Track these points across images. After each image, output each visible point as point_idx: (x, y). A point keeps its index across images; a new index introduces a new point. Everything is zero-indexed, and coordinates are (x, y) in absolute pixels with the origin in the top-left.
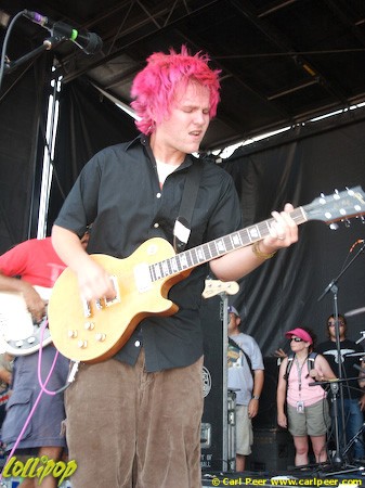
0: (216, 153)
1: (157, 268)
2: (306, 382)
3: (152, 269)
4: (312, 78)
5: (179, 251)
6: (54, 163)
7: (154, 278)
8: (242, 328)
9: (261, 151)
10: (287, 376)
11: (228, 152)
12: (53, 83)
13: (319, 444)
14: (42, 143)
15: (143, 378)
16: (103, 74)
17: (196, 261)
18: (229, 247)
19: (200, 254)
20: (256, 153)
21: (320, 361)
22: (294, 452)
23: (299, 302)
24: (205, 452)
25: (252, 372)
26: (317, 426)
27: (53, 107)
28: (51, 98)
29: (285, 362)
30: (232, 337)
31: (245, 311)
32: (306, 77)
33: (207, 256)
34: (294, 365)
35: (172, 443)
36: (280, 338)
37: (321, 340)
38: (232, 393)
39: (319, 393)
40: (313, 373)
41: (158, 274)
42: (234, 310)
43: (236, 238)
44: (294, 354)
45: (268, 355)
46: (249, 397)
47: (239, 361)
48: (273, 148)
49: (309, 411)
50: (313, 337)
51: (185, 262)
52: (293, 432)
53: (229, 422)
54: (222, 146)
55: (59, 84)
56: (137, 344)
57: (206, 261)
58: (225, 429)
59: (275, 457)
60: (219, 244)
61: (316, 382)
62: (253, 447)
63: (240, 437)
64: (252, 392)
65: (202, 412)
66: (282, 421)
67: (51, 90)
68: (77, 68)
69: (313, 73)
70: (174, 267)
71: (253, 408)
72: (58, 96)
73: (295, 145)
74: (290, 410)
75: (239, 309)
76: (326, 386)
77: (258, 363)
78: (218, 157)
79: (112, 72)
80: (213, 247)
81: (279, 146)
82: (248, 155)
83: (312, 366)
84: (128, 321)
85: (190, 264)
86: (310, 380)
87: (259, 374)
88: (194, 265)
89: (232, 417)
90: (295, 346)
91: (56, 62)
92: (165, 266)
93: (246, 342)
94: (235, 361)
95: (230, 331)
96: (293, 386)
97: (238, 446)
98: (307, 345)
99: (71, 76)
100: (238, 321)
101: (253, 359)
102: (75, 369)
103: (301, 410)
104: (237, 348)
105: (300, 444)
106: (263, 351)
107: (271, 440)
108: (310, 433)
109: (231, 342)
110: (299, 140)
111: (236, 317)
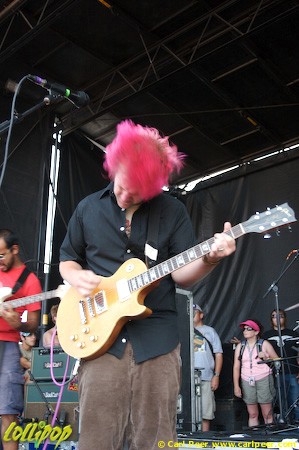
0: (181, 187)
1: (134, 282)
2: (255, 361)
3: (130, 282)
4: (255, 127)
5: (150, 267)
6: (57, 197)
7: (131, 289)
8: (205, 321)
9: (216, 185)
10: (240, 358)
11: (191, 186)
12: (55, 136)
13: (266, 410)
14: (48, 182)
15: (133, 364)
16: (93, 128)
17: (162, 274)
18: (186, 260)
19: (165, 268)
20: (212, 186)
21: (266, 345)
22: (248, 416)
23: (248, 301)
24: (179, 416)
25: (214, 355)
26: (265, 396)
27: (55, 155)
28: (54, 147)
29: (239, 346)
30: (197, 328)
31: (207, 308)
32: (250, 126)
33: (171, 269)
34: (246, 349)
35: (160, 413)
36: (235, 328)
37: (267, 329)
38: (198, 371)
39: (265, 370)
40: (261, 355)
41: (135, 286)
42: (198, 307)
43: (191, 253)
44: (245, 340)
45: (226, 342)
46: (212, 375)
47: (203, 347)
48: (225, 182)
49: (259, 385)
50: (261, 328)
51: (154, 275)
52: (246, 401)
53: (196, 394)
54: (186, 182)
55: (59, 137)
56: (124, 341)
57: (169, 272)
58: (193, 399)
59: (233, 421)
60: (179, 259)
61: (263, 361)
62: (216, 413)
63: (205, 406)
64: (214, 370)
65: (178, 388)
66: (237, 392)
67: (54, 142)
68: (73, 124)
69: (255, 124)
70: (146, 279)
71: (215, 382)
72: (59, 146)
73: (242, 179)
74: (244, 384)
75: (202, 307)
76: (270, 364)
77: (218, 348)
78: (183, 190)
79: (100, 126)
80: (174, 262)
81: (230, 181)
82: (206, 188)
83: (260, 349)
84: (114, 325)
85: (158, 276)
86: (259, 360)
87: (219, 356)
88: (160, 277)
89: (198, 390)
90: (247, 334)
91: (56, 120)
92: (139, 280)
93: (209, 332)
94: (200, 346)
95: (196, 323)
96: (246, 365)
97: (204, 412)
98: (257, 333)
99: (68, 131)
100: (202, 316)
101: (214, 345)
102: (77, 364)
103: (252, 384)
104: (202, 337)
105: (252, 410)
106: (222, 339)
107: (230, 407)
108: (260, 401)
109: (196, 332)
110: (245, 176)
111: (200, 313)
